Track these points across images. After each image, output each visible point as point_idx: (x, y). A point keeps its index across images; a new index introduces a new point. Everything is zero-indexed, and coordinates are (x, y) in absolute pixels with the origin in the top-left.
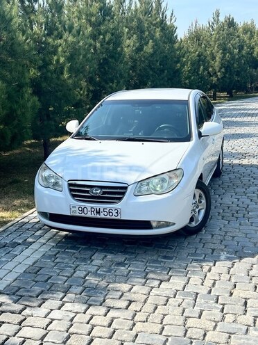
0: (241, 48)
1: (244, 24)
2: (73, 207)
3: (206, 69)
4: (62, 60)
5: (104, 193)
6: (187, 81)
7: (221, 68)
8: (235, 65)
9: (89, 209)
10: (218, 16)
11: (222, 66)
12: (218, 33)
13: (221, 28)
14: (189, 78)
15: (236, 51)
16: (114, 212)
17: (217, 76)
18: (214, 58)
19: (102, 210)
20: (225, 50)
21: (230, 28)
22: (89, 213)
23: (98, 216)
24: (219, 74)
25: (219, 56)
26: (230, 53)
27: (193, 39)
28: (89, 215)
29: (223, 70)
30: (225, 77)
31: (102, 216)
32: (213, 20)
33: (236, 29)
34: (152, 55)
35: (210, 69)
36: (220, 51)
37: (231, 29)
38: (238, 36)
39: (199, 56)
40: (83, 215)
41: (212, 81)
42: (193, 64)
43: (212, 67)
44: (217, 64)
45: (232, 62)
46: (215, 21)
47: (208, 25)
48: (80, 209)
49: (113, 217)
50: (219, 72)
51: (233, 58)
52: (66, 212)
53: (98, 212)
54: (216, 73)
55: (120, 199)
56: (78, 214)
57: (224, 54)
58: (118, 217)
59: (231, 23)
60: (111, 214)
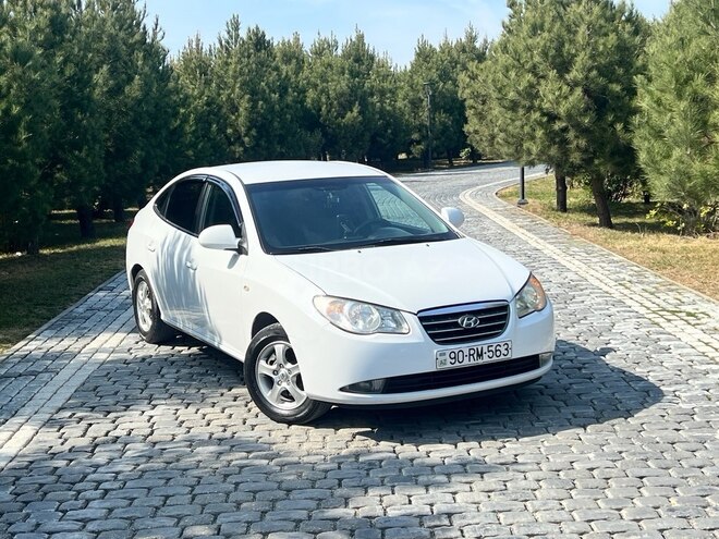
0: (283, 90)
1: (283, 44)
2: (441, 355)
3: (221, 130)
4: (15, 110)
5: (482, 321)
6: (190, 153)
7: (249, 129)
8: (276, 124)
9: (466, 353)
10: (237, 29)
11: (252, 124)
12: (240, 62)
13: (244, 53)
14: (193, 145)
15: (275, 96)
16: (503, 349)
17: (242, 144)
18: (234, 109)
19: (485, 350)
20: (254, 93)
21: (259, 51)
22: (466, 359)
23: (480, 361)
24: (246, 139)
25: (244, 105)
26: (265, 100)
27: (193, 71)
28: (467, 363)
29: (254, 132)
30: (258, 145)
31: (486, 359)
32: (227, 36)
33: (271, 54)
34: (139, 102)
35: (229, 131)
36: (247, 97)
37: (263, 54)
38: (277, 69)
39: (208, 104)
40: (457, 364)
41: (234, 152)
42: (198, 120)
43: (231, 126)
44: (242, 120)
45: (269, 117)
46: (231, 37)
47: (218, 46)
48: (453, 355)
49: (502, 357)
50: (246, 135)
51: (271, 110)
52: (429, 366)
53: (480, 355)
54: (239, 137)
55: (502, 327)
56: (449, 366)
57: (254, 102)
58: (509, 356)
59: (259, 42)
60: (498, 353)
